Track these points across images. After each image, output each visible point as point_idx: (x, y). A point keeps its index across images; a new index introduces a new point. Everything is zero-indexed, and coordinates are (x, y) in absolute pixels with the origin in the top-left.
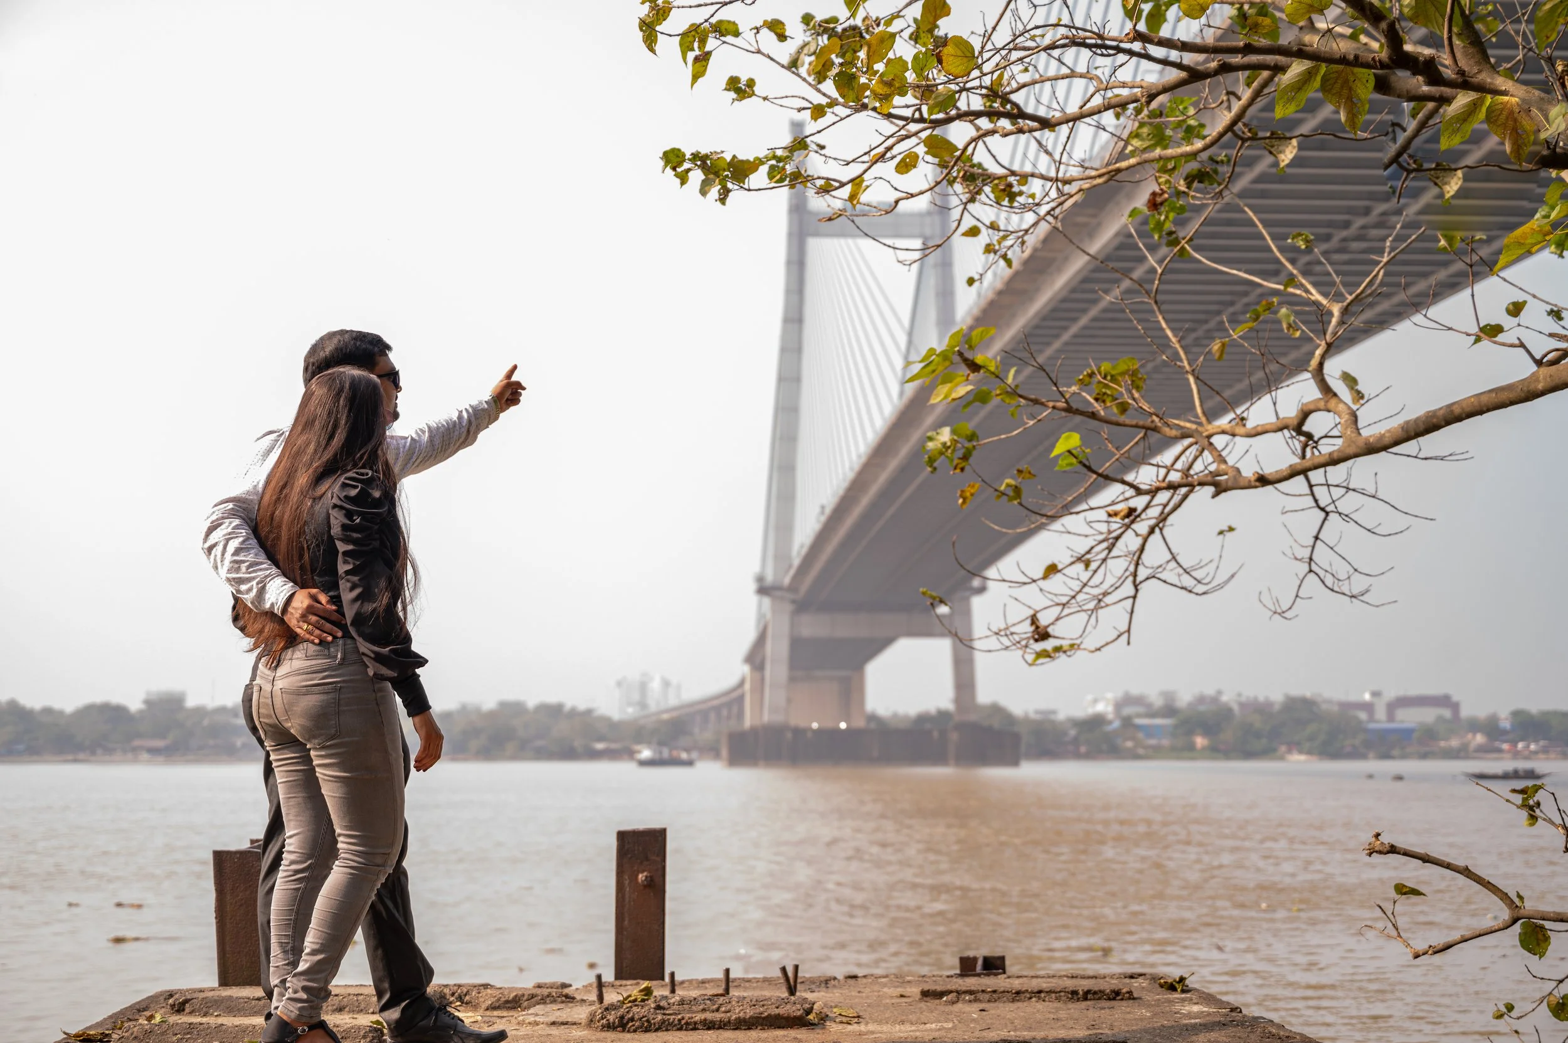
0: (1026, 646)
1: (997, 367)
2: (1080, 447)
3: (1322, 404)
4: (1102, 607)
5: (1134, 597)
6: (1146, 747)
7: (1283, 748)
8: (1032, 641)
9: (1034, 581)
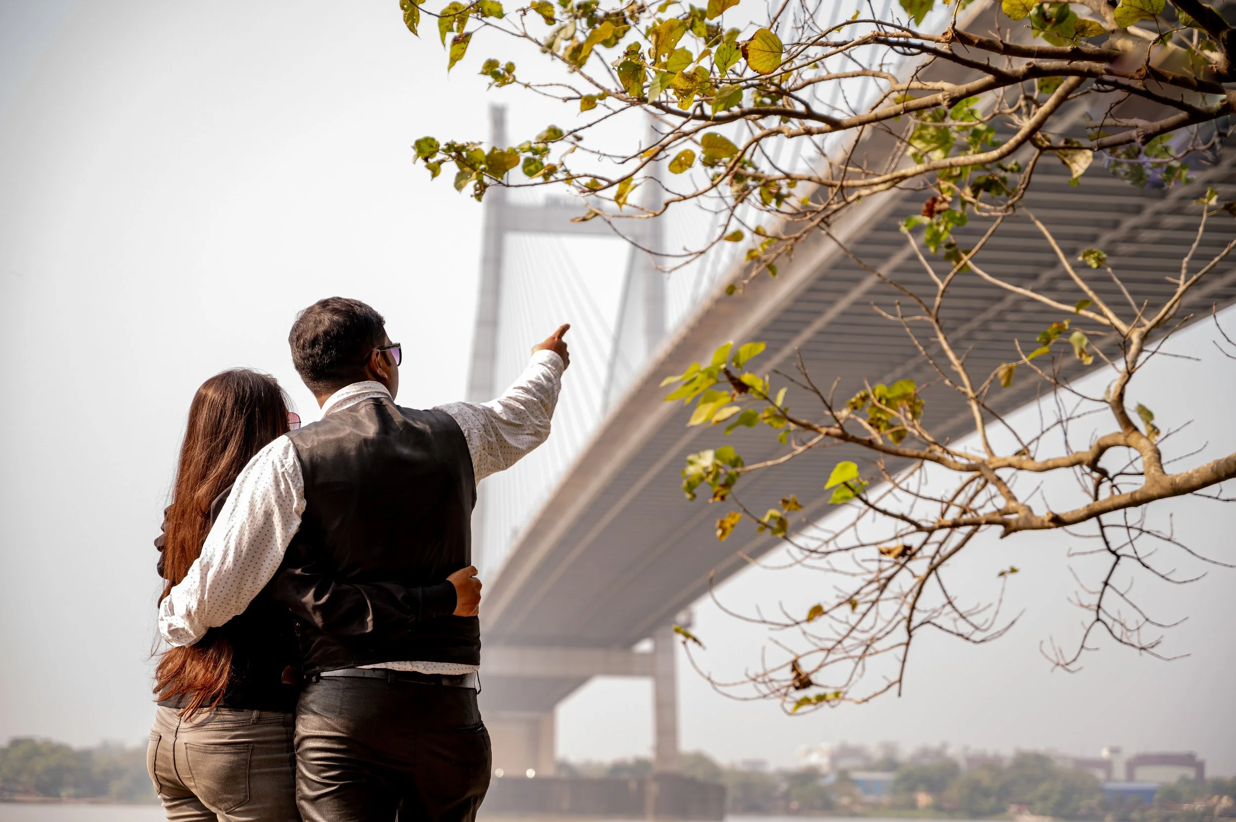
0: (786, 695)
1: (764, 388)
2: (857, 478)
3: (1121, 439)
4: (871, 654)
5: (908, 644)
6: (864, 804)
7: (1013, 808)
8: (792, 689)
9: (797, 623)
